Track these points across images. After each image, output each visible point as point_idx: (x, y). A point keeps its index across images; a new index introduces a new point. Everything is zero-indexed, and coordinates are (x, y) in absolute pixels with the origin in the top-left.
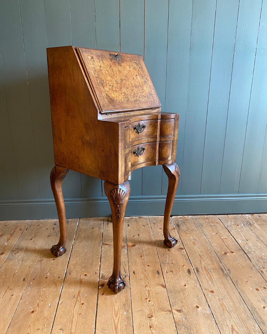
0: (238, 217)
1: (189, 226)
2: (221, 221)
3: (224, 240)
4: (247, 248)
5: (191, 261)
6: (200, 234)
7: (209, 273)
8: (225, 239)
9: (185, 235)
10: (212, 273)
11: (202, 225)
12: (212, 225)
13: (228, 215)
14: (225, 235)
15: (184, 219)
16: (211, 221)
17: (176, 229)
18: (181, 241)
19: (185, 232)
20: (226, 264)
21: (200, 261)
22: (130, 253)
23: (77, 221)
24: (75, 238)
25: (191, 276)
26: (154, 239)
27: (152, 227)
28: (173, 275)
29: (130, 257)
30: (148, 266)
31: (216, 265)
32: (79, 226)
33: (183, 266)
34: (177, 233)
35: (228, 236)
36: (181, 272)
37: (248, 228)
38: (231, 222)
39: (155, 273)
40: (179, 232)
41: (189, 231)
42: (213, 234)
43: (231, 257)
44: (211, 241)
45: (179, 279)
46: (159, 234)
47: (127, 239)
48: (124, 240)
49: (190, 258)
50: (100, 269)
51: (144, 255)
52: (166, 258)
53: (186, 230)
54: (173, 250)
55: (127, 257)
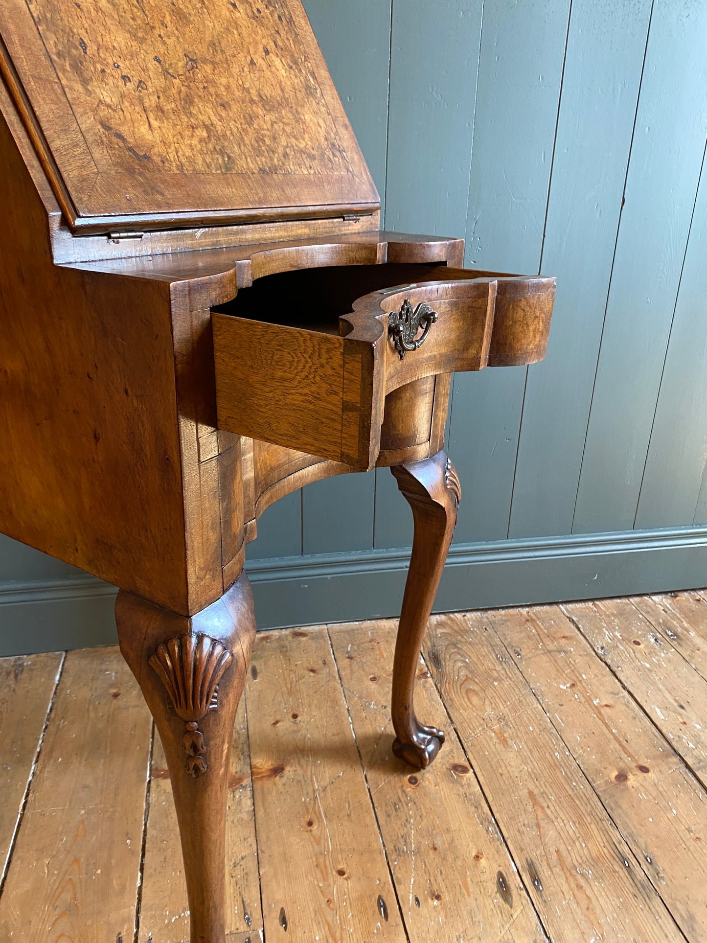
0: (631, 609)
1: (474, 659)
2: (578, 629)
3: (603, 711)
4: (691, 745)
5: (503, 829)
6: (516, 690)
7: (580, 887)
8: (607, 706)
9: (466, 699)
10: (592, 883)
11: (518, 650)
12: (551, 647)
13: (597, 603)
14: (601, 688)
15: (451, 628)
16: (545, 631)
17: (429, 675)
18: (455, 729)
19: (463, 687)
20: (634, 831)
21: (538, 826)
22: (265, 810)
23: (56, 664)
24: (43, 753)
25: (512, 911)
26: (353, 730)
27: (343, 673)
28: (442, 913)
29: (263, 836)
30: (341, 873)
31: (599, 839)
32: (62, 690)
33: (477, 857)
34: (436, 692)
35: (613, 693)
36: (472, 895)
37: (673, 650)
38: (612, 629)
39: (370, 913)
40: (443, 690)
41: (476, 680)
42: (562, 686)
43: (645, 794)
44: (562, 720)
45: (471, 934)
46: (372, 706)
47: (252, 739)
48: (240, 746)
49: (497, 816)
50: (138, 912)
51: (319, 818)
52: (408, 826)
53: (467, 678)
54: (432, 782)
55: (253, 835)
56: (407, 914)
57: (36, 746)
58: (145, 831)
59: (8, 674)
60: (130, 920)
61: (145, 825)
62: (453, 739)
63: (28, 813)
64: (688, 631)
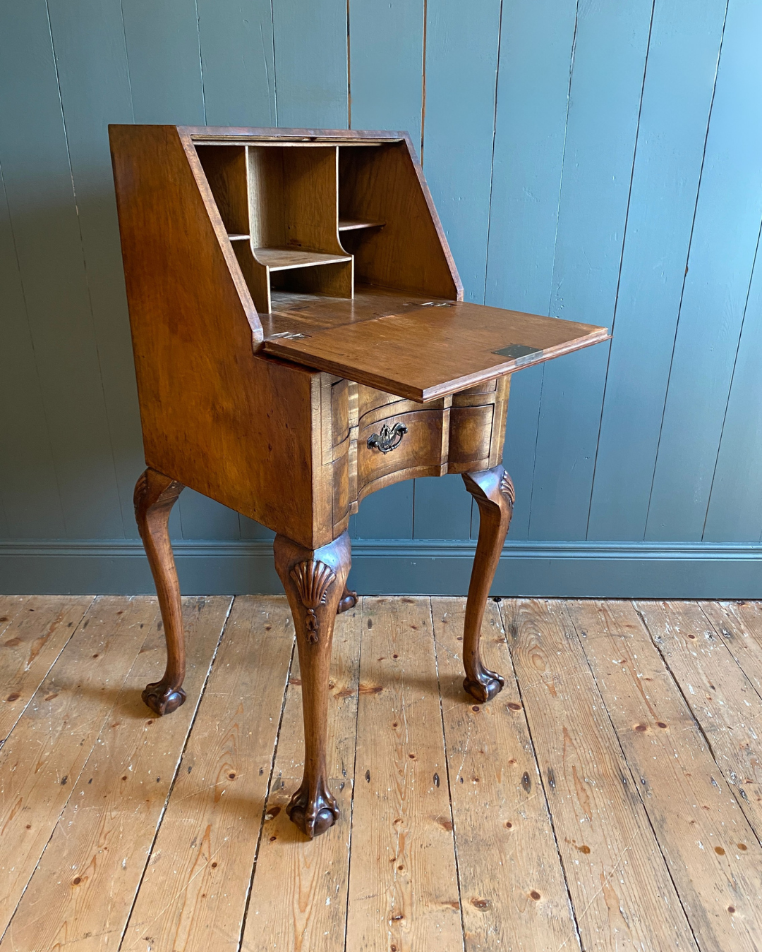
0: (697, 610)
1: (546, 634)
2: (644, 621)
3: (642, 683)
4: (710, 715)
5: (536, 748)
6: (575, 659)
7: (583, 790)
8: (647, 679)
9: (531, 661)
10: (593, 789)
11: (585, 631)
12: (615, 632)
13: (668, 602)
14: (648, 666)
15: (533, 609)
16: (613, 620)
17: (505, 641)
18: (517, 681)
19: (531, 652)
20: (638, 762)
21: (564, 750)
22: (365, 713)
23: (227, 604)
24: (217, 660)
25: (529, 795)
26: (437, 671)
27: (437, 632)
28: (478, 789)
29: (361, 727)
30: (412, 757)
31: (609, 765)
32: (230, 621)
33: (512, 762)
34: (509, 653)
35: (656, 671)
36: (502, 783)
37: (723, 645)
38: (672, 624)
39: (427, 781)
40: (514, 653)
41: (543, 649)
42: (614, 661)
43: (657, 741)
44: (606, 684)
45: (495, 803)
46: (455, 657)
47: (362, 668)
48: (353, 671)
49: (534, 739)
50: (274, 759)
51: (402, 723)
52: (466, 736)
53: (536, 647)
54: (490, 712)
55: (354, 726)
56: (453, 786)
57: (212, 655)
58: (282, 715)
59: (194, 607)
60: (268, 762)
61: (282, 711)
62: (513, 686)
63: (206, 694)
64: (742, 632)
